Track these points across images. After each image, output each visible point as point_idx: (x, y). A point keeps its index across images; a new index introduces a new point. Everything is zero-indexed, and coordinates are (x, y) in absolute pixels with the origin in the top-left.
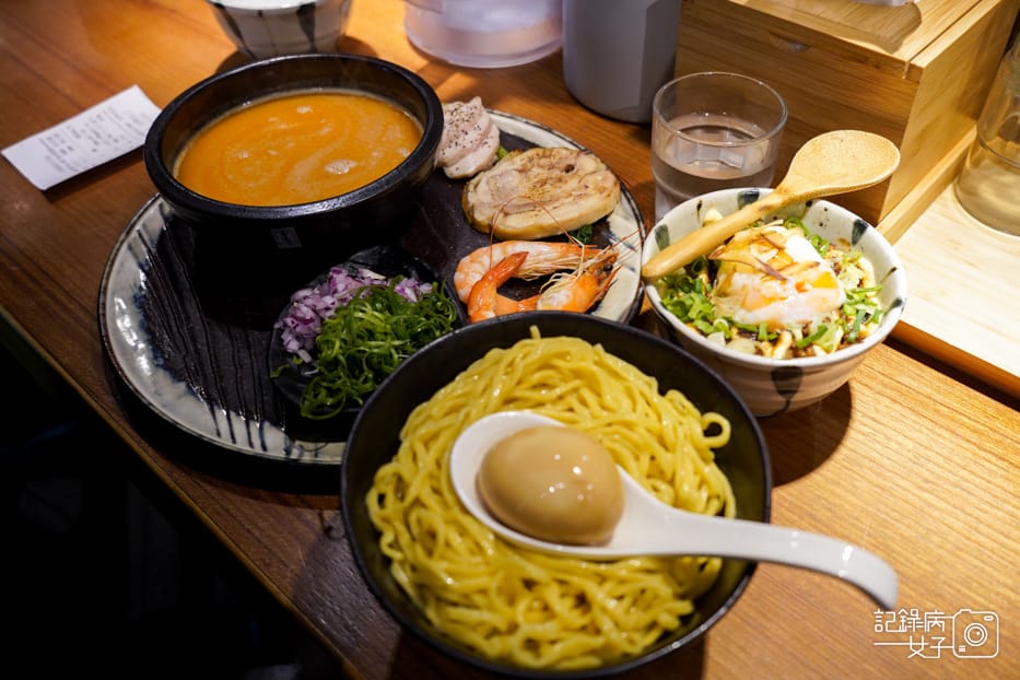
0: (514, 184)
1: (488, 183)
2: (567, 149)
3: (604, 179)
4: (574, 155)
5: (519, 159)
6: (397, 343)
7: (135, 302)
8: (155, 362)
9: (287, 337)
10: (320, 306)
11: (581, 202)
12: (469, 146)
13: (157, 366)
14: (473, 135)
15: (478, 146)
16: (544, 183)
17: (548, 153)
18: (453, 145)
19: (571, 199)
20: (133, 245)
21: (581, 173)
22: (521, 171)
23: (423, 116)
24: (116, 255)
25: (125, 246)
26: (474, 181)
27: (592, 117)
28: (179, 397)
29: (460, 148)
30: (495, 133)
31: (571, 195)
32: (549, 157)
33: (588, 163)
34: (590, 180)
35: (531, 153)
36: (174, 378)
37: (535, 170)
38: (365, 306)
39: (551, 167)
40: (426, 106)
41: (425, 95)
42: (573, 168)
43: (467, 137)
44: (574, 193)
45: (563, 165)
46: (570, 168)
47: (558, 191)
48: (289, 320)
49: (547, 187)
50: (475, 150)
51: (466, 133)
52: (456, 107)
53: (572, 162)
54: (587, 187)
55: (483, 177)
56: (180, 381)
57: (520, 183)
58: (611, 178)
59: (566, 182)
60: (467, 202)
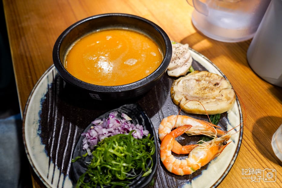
0: (193, 86)
1: (183, 83)
2: (217, 75)
3: (230, 93)
4: (220, 79)
5: (198, 75)
6: (125, 164)
7: (41, 101)
8: (38, 132)
9: (85, 141)
10: (100, 133)
11: (219, 103)
12: (179, 64)
13: (38, 134)
14: (182, 60)
15: (183, 65)
16: (205, 89)
17: (209, 75)
18: (173, 62)
19: (215, 100)
20: (49, 77)
21: (221, 88)
22: (197, 80)
23: (165, 51)
24: (42, 79)
25: (46, 76)
26: (178, 80)
27: (254, 75)
28: (40, 152)
29: (176, 64)
30: (191, 61)
31: (215, 98)
32: (209, 77)
33: (225, 84)
34: (224, 92)
35: (203, 73)
36: (42, 142)
37: (203, 82)
38: (115, 144)
39: (210, 82)
40: (166, 48)
41: (167, 44)
42: (218, 84)
43: (179, 60)
44: (216, 98)
45: (215, 82)
46: (216, 84)
47: (210, 94)
48: (87, 135)
49: (206, 91)
50: (181, 67)
51: (180, 59)
52: (178, 46)
53: (218, 82)
54: (222, 96)
55: (182, 79)
56: (43, 144)
57: (195, 86)
58: (233, 94)
59: (214, 91)
60: (173, 90)
